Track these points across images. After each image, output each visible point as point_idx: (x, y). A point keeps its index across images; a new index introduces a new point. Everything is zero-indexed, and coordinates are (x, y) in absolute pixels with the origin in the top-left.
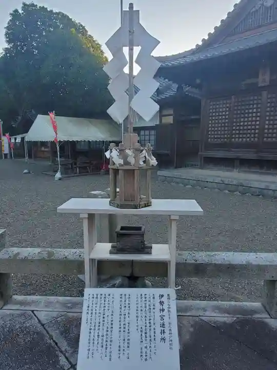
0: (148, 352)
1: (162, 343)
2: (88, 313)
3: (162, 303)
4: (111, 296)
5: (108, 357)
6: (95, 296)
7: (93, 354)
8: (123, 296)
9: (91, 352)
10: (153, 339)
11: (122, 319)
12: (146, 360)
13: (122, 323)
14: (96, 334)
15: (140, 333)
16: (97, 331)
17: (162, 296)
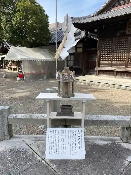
0: (73, 151)
1: (79, 148)
2: (48, 137)
3: (79, 134)
4: (58, 131)
5: (58, 154)
6: (51, 131)
7: (51, 152)
8: (63, 131)
9: (50, 152)
10: (75, 147)
11: (63, 140)
12: (72, 154)
13: (63, 141)
14: (52, 146)
15: (70, 145)
16: (52, 144)
17: (79, 131)
